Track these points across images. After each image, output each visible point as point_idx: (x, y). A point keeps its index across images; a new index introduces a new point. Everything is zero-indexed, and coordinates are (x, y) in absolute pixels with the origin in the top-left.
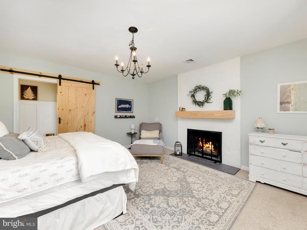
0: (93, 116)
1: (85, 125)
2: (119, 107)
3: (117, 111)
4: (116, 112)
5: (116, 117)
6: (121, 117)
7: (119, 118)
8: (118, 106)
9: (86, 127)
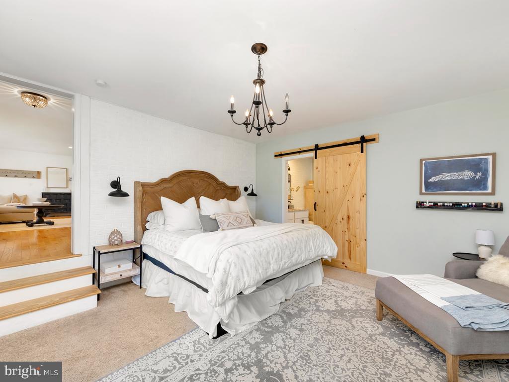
0: (362, 202)
1: (349, 217)
2: (431, 180)
3: (424, 191)
4: (421, 193)
5: (420, 205)
6: (435, 206)
7: (430, 207)
8: (427, 178)
9: (351, 220)
